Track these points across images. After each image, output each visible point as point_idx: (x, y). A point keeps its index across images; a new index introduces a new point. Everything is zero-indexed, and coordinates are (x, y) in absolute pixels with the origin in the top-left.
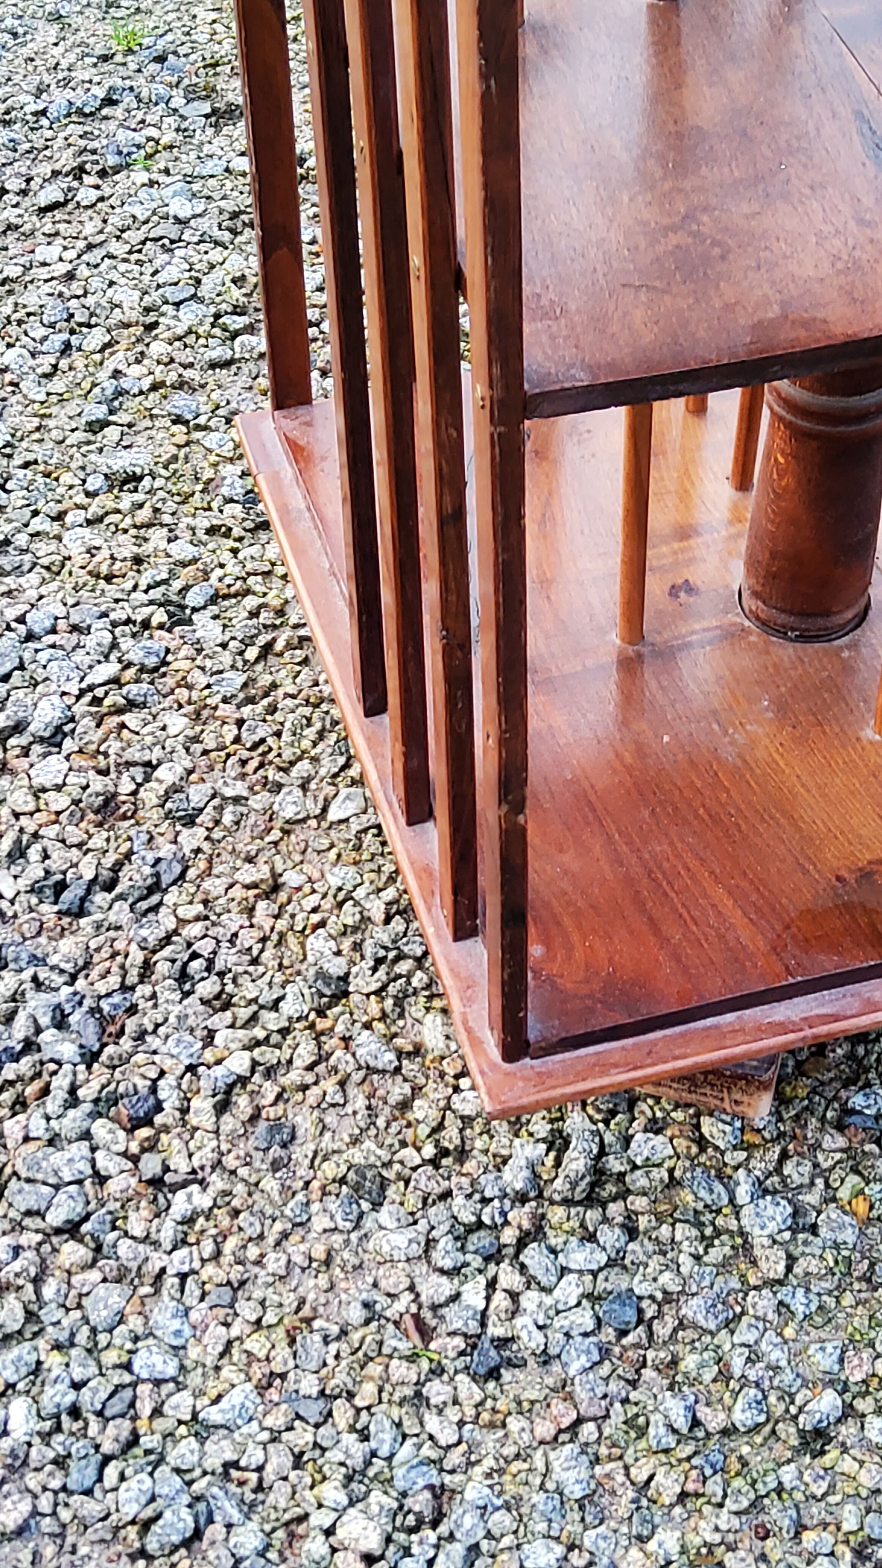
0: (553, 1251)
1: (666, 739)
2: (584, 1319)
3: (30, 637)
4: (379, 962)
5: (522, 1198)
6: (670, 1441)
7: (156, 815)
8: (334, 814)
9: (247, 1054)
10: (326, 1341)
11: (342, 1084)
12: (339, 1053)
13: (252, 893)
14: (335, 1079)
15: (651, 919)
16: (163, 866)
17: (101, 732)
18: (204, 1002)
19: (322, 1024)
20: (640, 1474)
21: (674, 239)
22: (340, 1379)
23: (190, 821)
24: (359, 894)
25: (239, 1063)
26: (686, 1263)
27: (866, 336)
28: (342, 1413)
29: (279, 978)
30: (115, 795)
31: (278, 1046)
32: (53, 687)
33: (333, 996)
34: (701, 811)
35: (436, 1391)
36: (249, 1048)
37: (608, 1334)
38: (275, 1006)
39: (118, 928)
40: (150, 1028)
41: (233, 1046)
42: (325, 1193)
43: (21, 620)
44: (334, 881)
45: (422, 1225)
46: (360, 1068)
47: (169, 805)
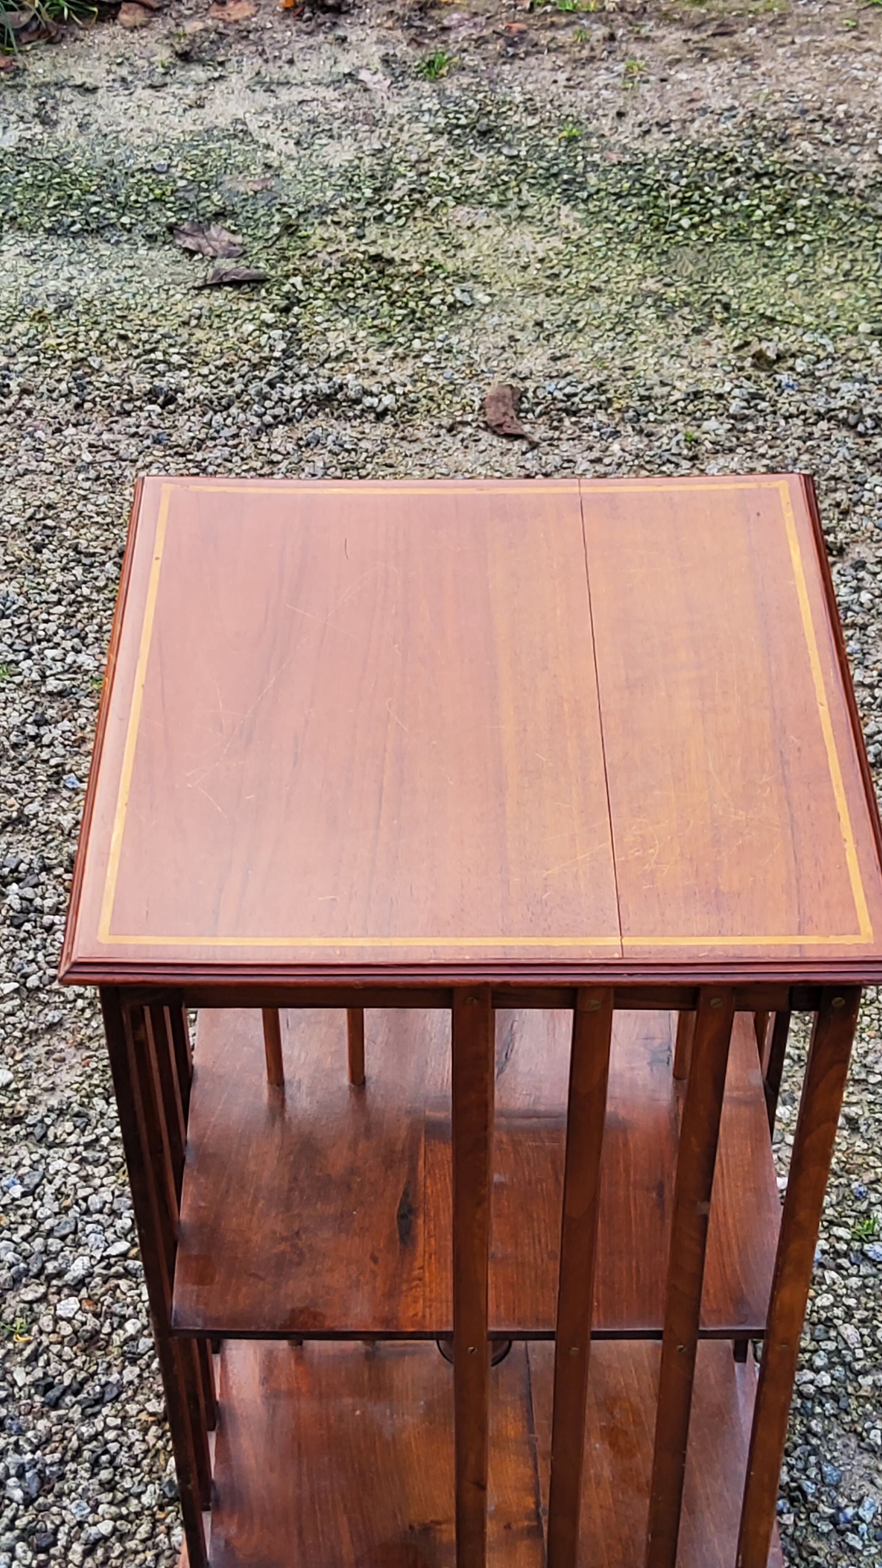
1: (358, 1413)
3: (87, 1212)
7: (116, 1351)
9: (112, 1523)
11: (157, 1557)
12: (162, 1536)
13: (151, 1419)
14: (153, 1552)
15: (301, 1527)
16: (108, 1389)
17: (103, 1289)
18: (101, 1484)
19: (160, 1515)
21: (282, 1247)
23: (133, 1362)
25: (105, 1528)
27: (337, 1329)
29: (147, 1479)
30: (98, 1332)
31: (131, 1522)
32: (88, 1251)
33: (171, 1499)
34: (356, 1465)
36: (114, 1519)
38: (138, 1496)
39: (72, 1422)
40: (67, 1491)
41: (107, 1516)
43: (85, 1199)
46: (170, 1549)
47: (125, 1348)
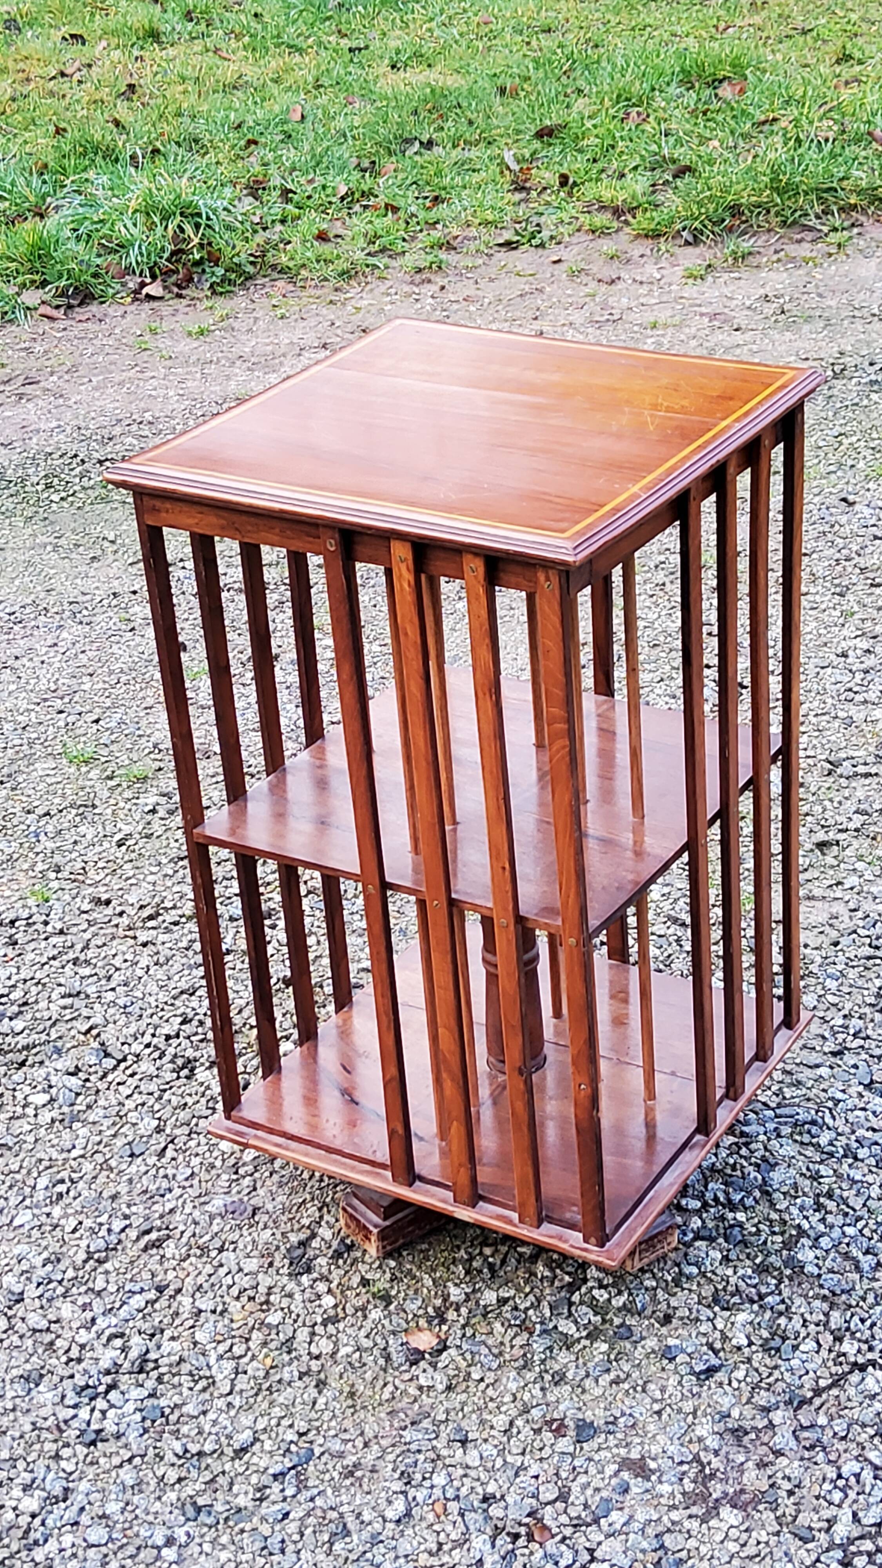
0: (123, 1393)
2: (138, 1417)
4: (39, 1284)
5: (108, 1372)
6: (174, 1460)
8: (16, 1223)
10: (14, 1439)
20: (159, 1473)
22: (20, 1451)
24: (30, 1256)
26: (186, 1392)
28: (21, 1465)
35: (66, 1452)
37: (148, 1423)
42: (12, 1382)
44: (16, 1251)
45: (60, 1389)
